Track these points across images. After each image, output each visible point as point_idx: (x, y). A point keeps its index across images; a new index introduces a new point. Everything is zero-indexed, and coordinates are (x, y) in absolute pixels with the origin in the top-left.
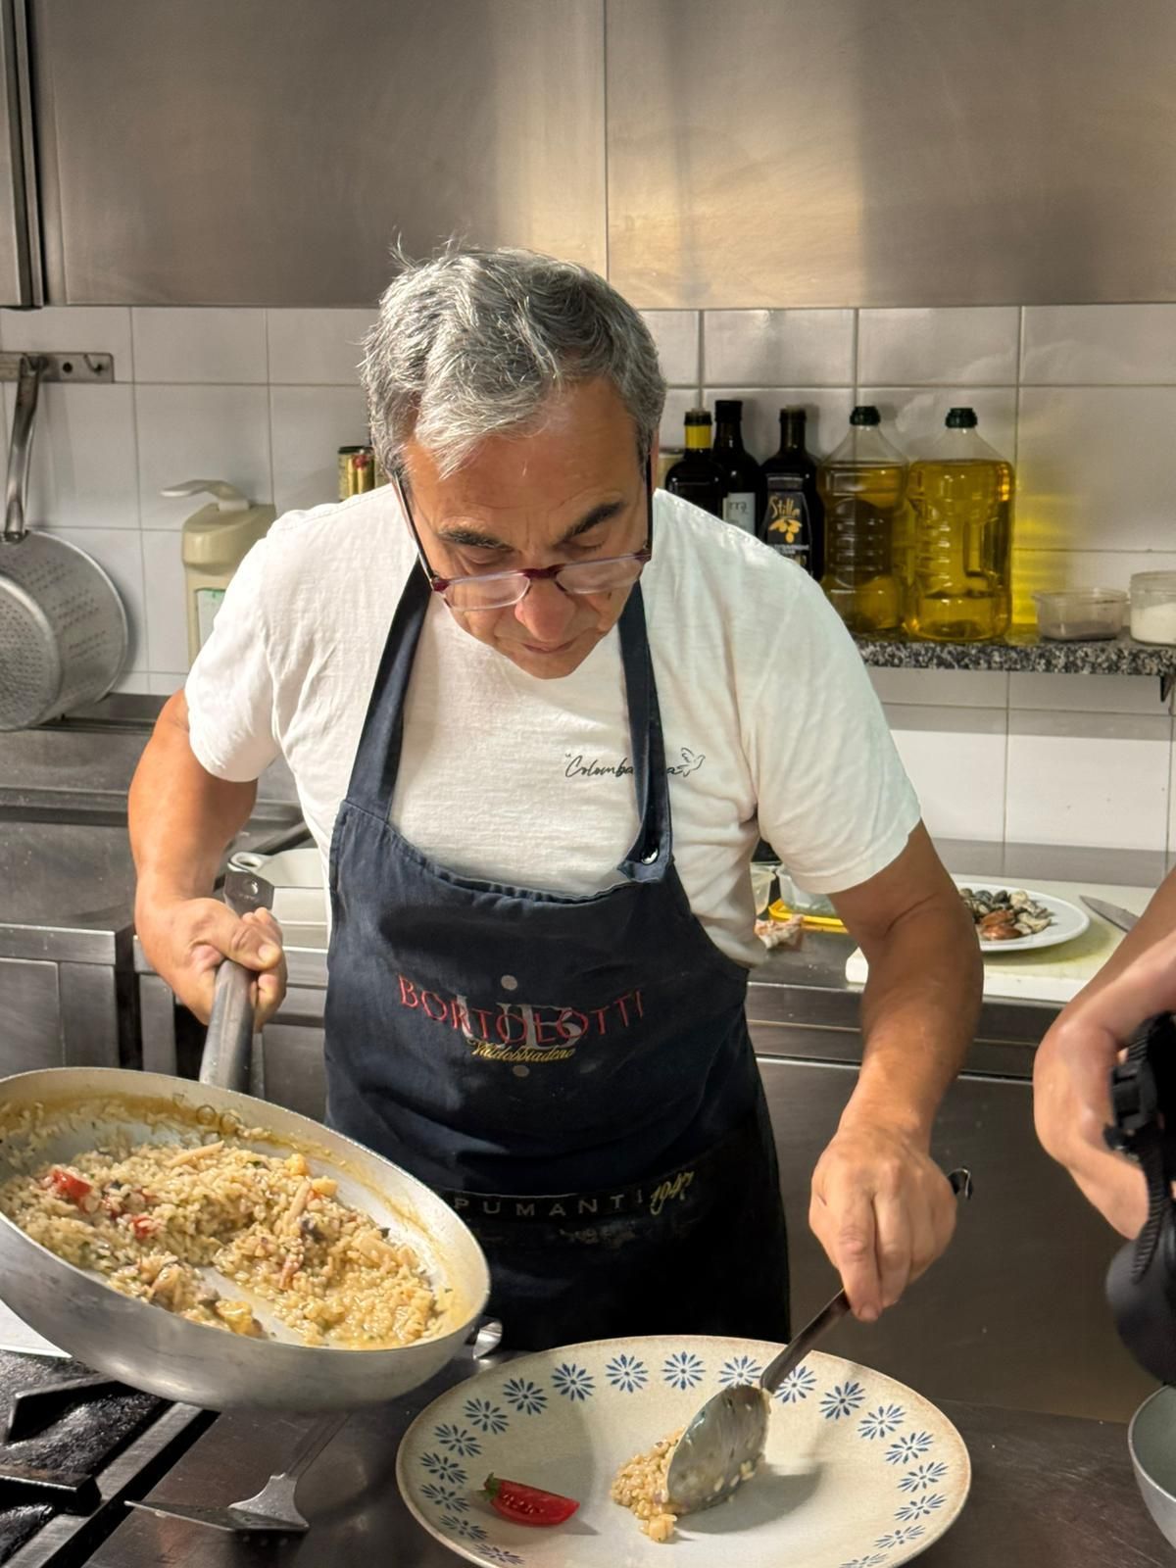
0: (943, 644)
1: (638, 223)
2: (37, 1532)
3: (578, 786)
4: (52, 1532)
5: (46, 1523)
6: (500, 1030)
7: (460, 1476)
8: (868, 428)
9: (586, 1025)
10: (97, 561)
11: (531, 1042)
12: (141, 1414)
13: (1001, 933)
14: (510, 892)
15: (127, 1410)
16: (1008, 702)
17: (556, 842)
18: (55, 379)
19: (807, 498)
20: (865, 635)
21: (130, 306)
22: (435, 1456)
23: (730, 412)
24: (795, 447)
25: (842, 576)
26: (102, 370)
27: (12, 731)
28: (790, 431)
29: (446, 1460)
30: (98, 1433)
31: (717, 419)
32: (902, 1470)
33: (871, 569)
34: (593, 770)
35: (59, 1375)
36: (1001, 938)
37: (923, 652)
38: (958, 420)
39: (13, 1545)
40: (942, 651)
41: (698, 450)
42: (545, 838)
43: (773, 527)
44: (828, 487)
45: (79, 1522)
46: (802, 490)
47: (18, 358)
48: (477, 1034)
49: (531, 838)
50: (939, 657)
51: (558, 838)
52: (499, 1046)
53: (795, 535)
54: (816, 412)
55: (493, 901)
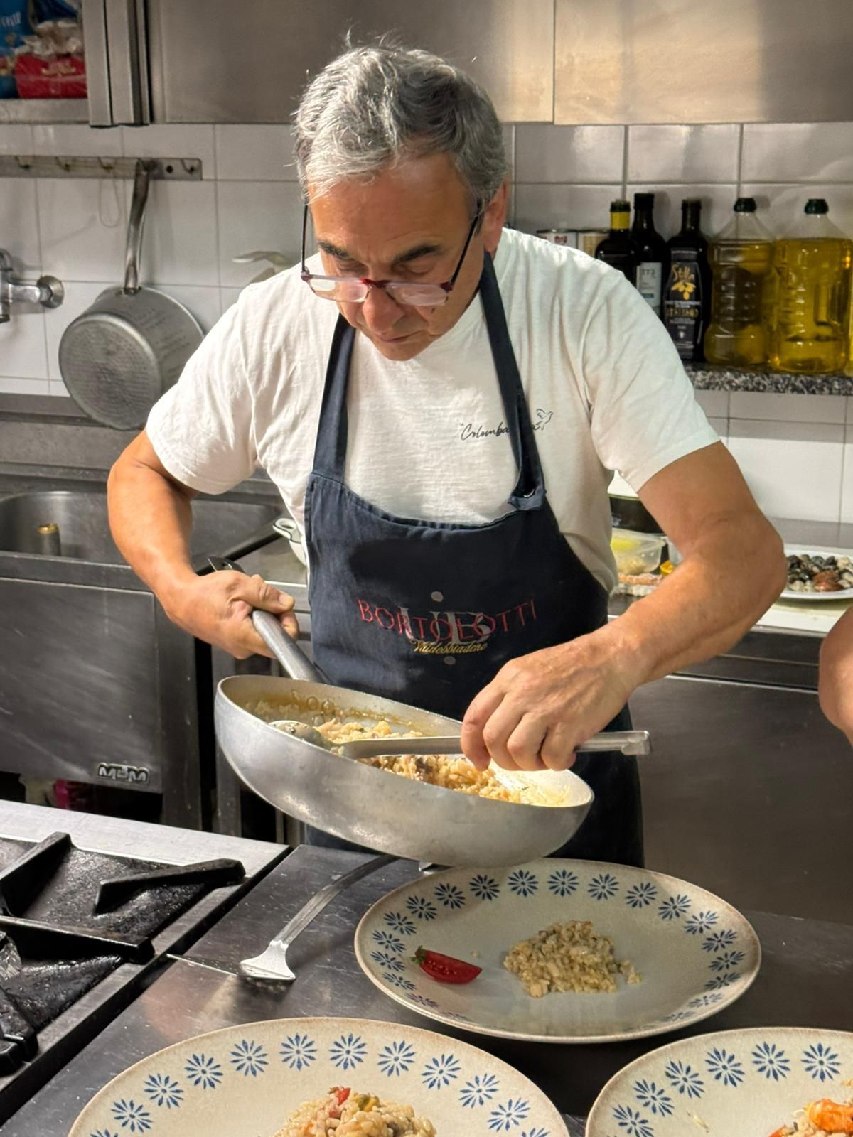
0: (797, 375)
1: (577, 60)
2: (109, 974)
3: (472, 445)
4: (119, 974)
5: (116, 968)
6: (433, 632)
7: (400, 947)
8: (747, 214)
9: (494, 625)
10: (187, 309)
11: (455, 640)
12: (185, 899)
13: (828, 586)
14: (433, 525)
15: (176, 895)
16: (846, 420)
17: (460, 487)
18: (160, 177)
19: (700, 266)
20: (740, 369)
21: (214, 123)
22: (383, 933)
23: (645, 202)
24: (693, 228)
25: (724, 325)
26: (193, 171)
27: (128, 430)
28: (689, 217)
29: (390, 937)
30: (155, 910)
31: (635, 208)
32: (713, 956)
33: (746, 319)
34: (480, 433)
35: (131, 870)
36: (828, 590)
37: (781, 381)
38: (814, 209)
39: (92, 982)
40: (796, 380)
41: (619, 230)
42: (452, 485)
43: (674, 288)
44: (715, 259)
45: (138, 969)
46: (697, 260)
47: (135, 162)
48: (417, 636)
49: (443, 485)
50: (793, 385)
51: (461, 484)
52: (432, 644)
53: (691, 294)
54: (709, 203)
55: (421, 532)
